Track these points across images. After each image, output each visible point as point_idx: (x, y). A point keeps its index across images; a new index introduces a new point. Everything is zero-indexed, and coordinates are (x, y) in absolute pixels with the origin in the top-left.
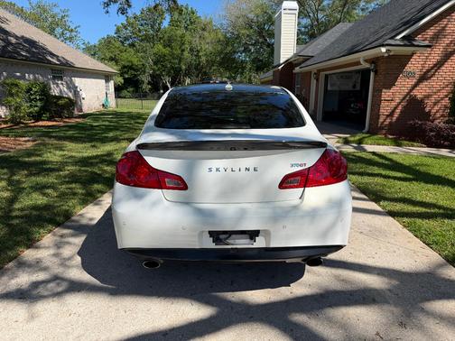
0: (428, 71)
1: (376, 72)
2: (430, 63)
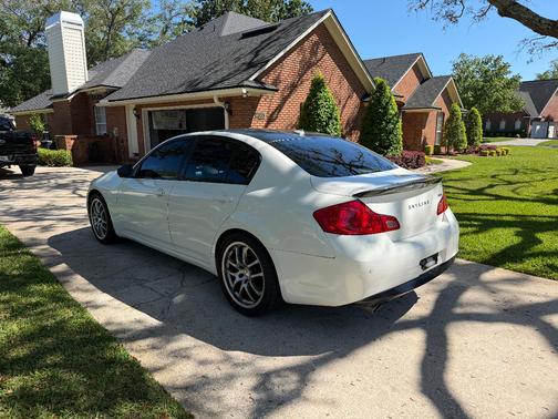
0: (273, 113)
1: (230, 112)
2: (274, 106)
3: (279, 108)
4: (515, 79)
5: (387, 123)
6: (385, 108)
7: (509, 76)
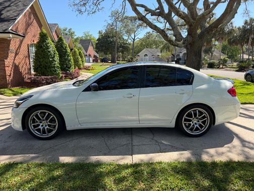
3: (20, 46)
4: (77, 39)
5: (68, 56)
6: (65, 49)
7: (75, 37)
